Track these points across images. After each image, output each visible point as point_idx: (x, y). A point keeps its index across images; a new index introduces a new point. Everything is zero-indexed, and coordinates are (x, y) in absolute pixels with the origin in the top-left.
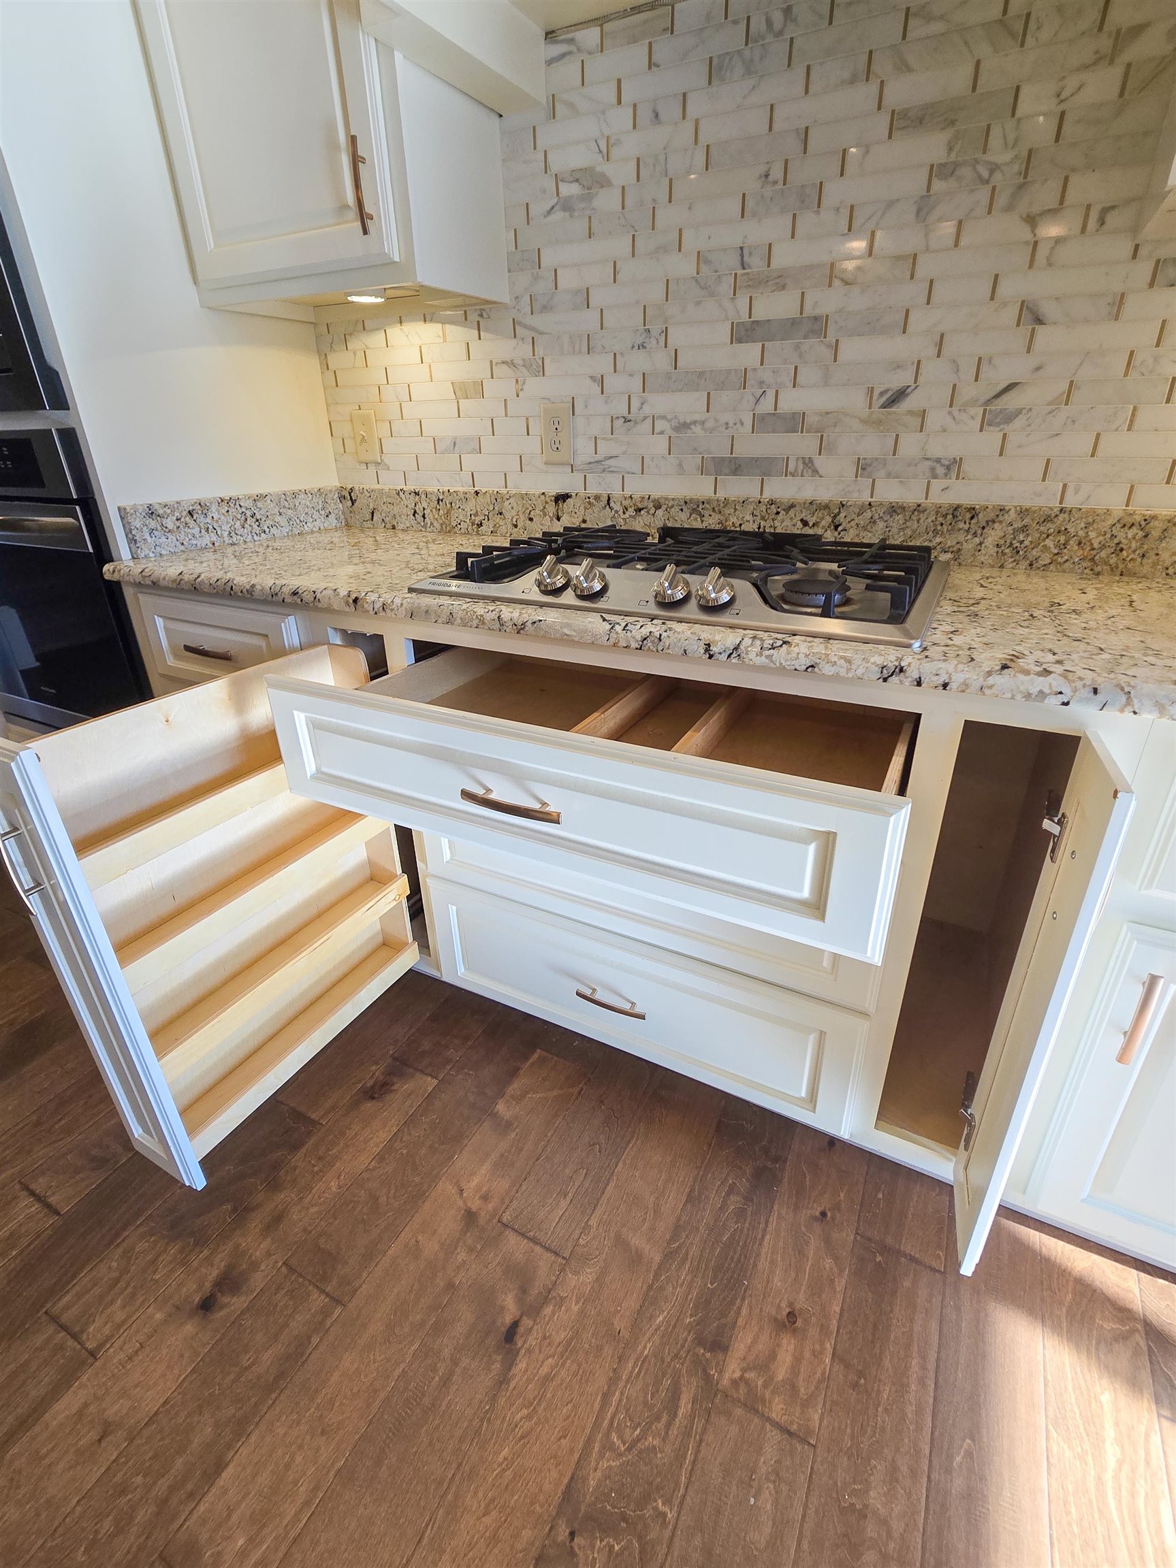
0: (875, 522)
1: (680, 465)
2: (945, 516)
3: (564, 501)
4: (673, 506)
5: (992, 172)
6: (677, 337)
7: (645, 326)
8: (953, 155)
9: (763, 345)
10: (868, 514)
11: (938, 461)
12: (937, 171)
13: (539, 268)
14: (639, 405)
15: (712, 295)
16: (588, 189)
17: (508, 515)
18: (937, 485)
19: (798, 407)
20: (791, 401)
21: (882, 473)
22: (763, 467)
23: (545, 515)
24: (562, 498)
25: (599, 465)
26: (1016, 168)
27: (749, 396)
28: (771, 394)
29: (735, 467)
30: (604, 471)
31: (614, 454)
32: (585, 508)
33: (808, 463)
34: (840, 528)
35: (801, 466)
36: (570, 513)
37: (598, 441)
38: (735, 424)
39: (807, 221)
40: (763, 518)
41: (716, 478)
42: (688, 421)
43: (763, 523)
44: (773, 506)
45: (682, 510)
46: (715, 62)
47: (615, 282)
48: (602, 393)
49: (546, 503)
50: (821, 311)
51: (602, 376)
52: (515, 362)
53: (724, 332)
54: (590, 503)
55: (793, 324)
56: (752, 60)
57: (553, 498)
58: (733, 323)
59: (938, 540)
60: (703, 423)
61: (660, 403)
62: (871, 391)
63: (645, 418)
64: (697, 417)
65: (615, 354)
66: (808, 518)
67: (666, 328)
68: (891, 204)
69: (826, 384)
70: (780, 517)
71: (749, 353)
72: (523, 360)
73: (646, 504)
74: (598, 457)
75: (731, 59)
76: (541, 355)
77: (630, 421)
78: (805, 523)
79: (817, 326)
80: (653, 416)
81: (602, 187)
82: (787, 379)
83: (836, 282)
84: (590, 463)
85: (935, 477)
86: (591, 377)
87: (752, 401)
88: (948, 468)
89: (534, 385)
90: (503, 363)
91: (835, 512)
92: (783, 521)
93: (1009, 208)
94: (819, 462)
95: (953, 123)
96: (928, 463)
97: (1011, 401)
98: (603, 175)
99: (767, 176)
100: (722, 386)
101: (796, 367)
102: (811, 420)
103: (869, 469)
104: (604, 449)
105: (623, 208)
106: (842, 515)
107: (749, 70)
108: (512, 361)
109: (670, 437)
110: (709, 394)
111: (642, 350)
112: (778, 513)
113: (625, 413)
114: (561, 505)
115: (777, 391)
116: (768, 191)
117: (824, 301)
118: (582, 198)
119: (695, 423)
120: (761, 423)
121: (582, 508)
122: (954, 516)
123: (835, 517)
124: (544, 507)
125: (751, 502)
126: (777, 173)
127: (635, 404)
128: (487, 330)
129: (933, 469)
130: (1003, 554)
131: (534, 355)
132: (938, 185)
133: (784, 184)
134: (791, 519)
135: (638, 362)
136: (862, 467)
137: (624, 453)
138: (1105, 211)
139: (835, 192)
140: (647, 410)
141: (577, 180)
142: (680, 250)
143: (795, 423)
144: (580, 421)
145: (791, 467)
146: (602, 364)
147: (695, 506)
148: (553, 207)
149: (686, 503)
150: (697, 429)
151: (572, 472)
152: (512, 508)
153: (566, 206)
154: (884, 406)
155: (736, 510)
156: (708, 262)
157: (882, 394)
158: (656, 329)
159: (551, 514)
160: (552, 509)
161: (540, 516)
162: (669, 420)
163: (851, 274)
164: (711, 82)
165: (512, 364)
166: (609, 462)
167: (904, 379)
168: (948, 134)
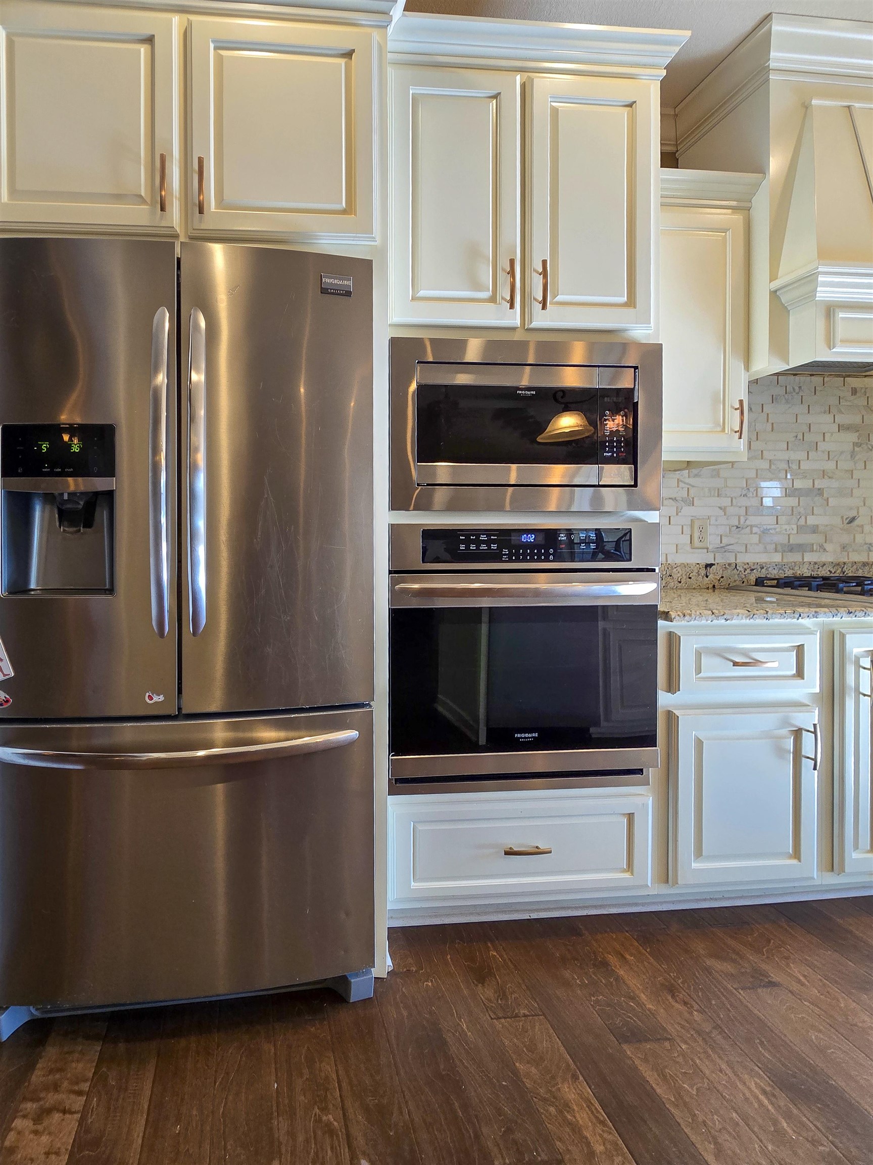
1: (766, 548)
3: (711, 567)
4: (770, 567)
6: (761, 493)
7: (746, 487)
8: (860, 440)
9: (799, 498)
10: (855, 567)
12: (855, 444)
14: (744, 521)
15: (776, 477)
17: (675, 576)
19: (816, 523)
20: (811, 521)
21: (851, 550)
22: (801, 548)
23: (699, 575)
24: (709, 565)
25: (723, 549)
27: (794, 518)
28: (803, 518)
29: (792, 548)
30: (725, 551)
31: (732, 543)
32: (723, 571)
33: (821, 546)
35: (818, 548)
36: (714, 574)
37: (723, 537)
38: (790, 529)
39: (812, 455)
40: (812, 571)
41: (785, 554)
42: (768, 528)
44: (816, 565)
45: (774, 569)
47: (732, 468)
48: (725, 515)
49: (700, 568)
50: (820, 487)
51: (725, 507)
52: (677, 498)
53: (782, 492)
54: (725, 568)
55: (810, 491)
56: (788, 399)
57: (704, 566)
58: (785, 489)
60: (775, 529)
61: (752, 520)
62: (842, 517)
63: (747, 526)
64: (773, 527)
65: (732, 498)
67: (757, 489)
68: (842, 453)
69: (825, 514)
70: (819, 570)
71: (794, 501)
72: (682, 498)
73: (755, 567)
74: (722, 545)
75: (780, 398)
76: (692, 496)
77: (739, 528)
78: (831, 572)
79: (820, 492)
80: (752, 526)
82: (809, 512)
83: (826, 476)
84: (718, 548)
86: (719, 507)
87: (796, 520)
89: (687, 511)
90: (670, 499)
91: (842, 566)
92: (821, 572)
94: (827, 546)
95: (858, 431)
96: (867, 545)
99: (796, 437)
100: (784, 514)
101: (813, 507)
102: (821, 528)
103: (846, 549)
104: (725, 541)
106: (845, 567)
107: (787, 402)
108: (675, 498)
109: (760, 535)
110: (777, 517)
111: (745, 498)
112: (819, 568)
113: (737, 524)
114: (708, 570)
115: (806, 517)
116: (797, 442)
117: (823, 483)
119: (771, 529)
120: (800, 529)
121: (721, 570)
123: (842, 569)
124: (699, 571)
125: (806, 564)
126: (800, 436)
127: (742, 519)
129: (869, 548)
131: (688, 496)
132: (856, 449)
133: (803, 441)
134: (825, 570)
135: (744, 502)
136: (844, 548)
137: (737, 543)
139: (822, 446)
140: (748, 523)
142: (761, 459)
143: (815, 530)
144: (713, 528)
145: (814, 549)
146: (726, 502)
150: (773, 532)
151: (707, 552)
152: (678, 572)
154: (848, 523)
156: (774, 464)
157: (847, 519)
158: (752, 489)
159: (703, 575)
160: (703, 572)
161: (696, 576)
162: (759, 528)
163: (830, 475)
164: (773, 402)
165: (675, 499)
166: (727, 547)
167: (853, 514)
168: (857, 434)
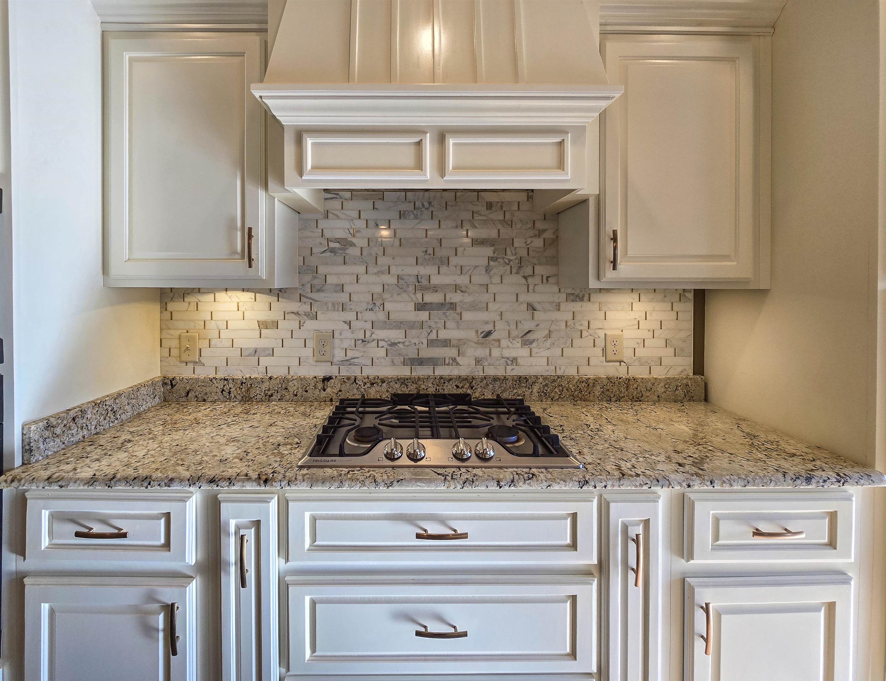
0: (488, 385)
1: (393, 362)
2: (516, 381)
3: (328, 381)
4: (391, 381)
5: (509, 261)
6: (388, 306)
7: (372, 301)
8: (495, 254)
9: (430, 312)
10: (485, 382)
11: (508, 358)
12: (490, 259)
13: (317, 274)
14: (370, 335)
15: (405, 291)
16: (344, 246)
17: (291, 390)
18: (509, 368)
19: (447, 337)
20: (443, 334)
21: (486, 364)
22: (433, 362)
23: (316, 388)
24: (327, 379)
25: (348, 362)
26: (517, 261)
27: (425, 333)
28: (434, 332)
29: (421, 362)
30: (350, 364)
31: (357, 356)
32: (341, 384)
33: (454, 360)
34: (474, 388)
35: (451, 361)
36: (332, 387)
37: (347, 350)
38: (419, 344)
39: (444, 269)
40: (438, 385)
41: (411, 367)
42: (396, 342)
43: (438, 388)
44: (442, 380)
45: (396, 383)
46: (402, 212)
47: (357, 283)
48: (350, 329)
49: (317, 382)
50: (452, 301)
51: (350, 321)
52: (299, 313)
53: (411, 306)
54: (344, 381)
55: (442, 305)
56: (417, 215)
57: (321, 380)
58: (415, 303)
59: (515, 391)
60: (404, 343)
61: (380, 334)
62: (477, 331)
63: (374, 340)
64: (401, 340)
65: (357, 312)
66: (459, 384)
67: (384, 303)
68: (476, 267)
69: (458, 328)
70: (446, 384)
71: (424, 315)
72: (305, 312)
73: (376, 381)
74: (347, 358)
75: (408, 213)
76: (315, 310)
77: (365, 341)
78: (457, 387)
79: (453, 306)
80: (378, 340)
81: (351, 246)
82: (441, 325)
83: (457, 291)
84: (342, 361)
85: (508, 365)
86: (344, 322)
87: (426, 334)
88: (512, 361)
89: (310, 324)
90: (292, 313)
91: (470, 380)
92: (447, 386)
93: (517, 273)
94: (459, 359)
95: (494, 245)
96: (504, 359)
97: (531, 336)
98: (352, 242)
99: (426, 252)
100: (412, 328)
101: (445, 321)
102: (453, 342)
103: (481, 362)
104: (350, 354)
105: (361, 255)
106: (474, 382)
107: (416, 217)
108: (297, 312)
109: (387, 349)
110: (405, 331)
111: (371, 311)
112: (444, 383)
113: (362, 338)
114: (326, 383)
115: (437, 331)
116: (427, 257)
117: (455, 297)
118: (340, 249)
119: (399, 343)
120: (431, 343)
121: (339, 384)
122: (520, 381)
123: (471, 383)
124: (316, 384)
125: (431, 378)
126: (430, 251)
127: (368, 334)
128: (283, 297)
129: (506, 362)
130: (541, 396)
131: (311, 310)
132: (492, 263)
133: (434, 255)
134: (451, 385)
135: (370, 316)
136: (478, 361)
137: (362, 356)
138: (547, 278)
139: (454, 260)
140: (374, 336)
141: (338, 242)
142: (389, 273)
143: (446, 343)
144: (337, 342)
145: (447, 362)
146: (350, 316)
147: (403, 381)
148: (325, 251)
149: (398, 380)
150: (401, 346)
151: (332, 365)
152: (294, 385)
153: (333, 251)
154: (483, 337)
155: (424, 382)
156: (402, 279)
157: (482, 333)
158: (378, 303)
159: (320, 388)
160: (320, 385)
161: (313, 389)
162: (386, 342)
163: (463, 289)
164: (400, 218)
165: (297, 314)
166: (353, 360)
167: (489, 327)
168: (492, 248)
